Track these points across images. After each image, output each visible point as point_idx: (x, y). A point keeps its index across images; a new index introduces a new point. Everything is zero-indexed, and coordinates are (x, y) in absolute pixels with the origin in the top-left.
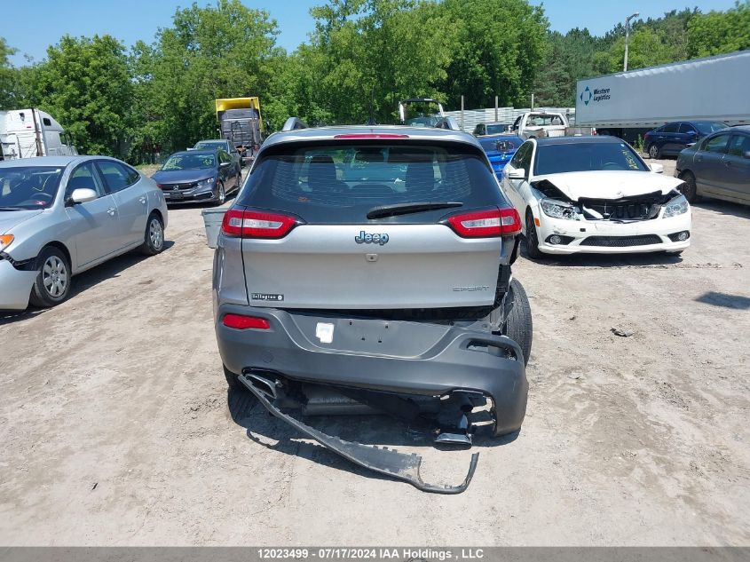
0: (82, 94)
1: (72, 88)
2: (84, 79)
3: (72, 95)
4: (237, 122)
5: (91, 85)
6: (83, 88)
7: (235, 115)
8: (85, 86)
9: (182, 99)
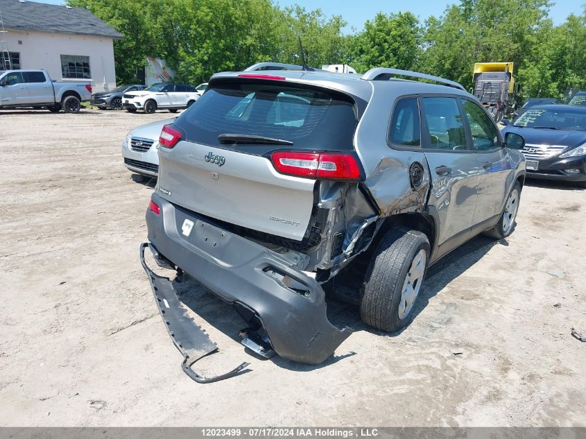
0: (380, 55)
1: (375, 51)
2: (384, 44)
3: (373, 56)
4: (489, 83)
5: (388, 49)
6: (382, 51)
7: (490, 77)
8: (384, 50)
9: (449, 62)
